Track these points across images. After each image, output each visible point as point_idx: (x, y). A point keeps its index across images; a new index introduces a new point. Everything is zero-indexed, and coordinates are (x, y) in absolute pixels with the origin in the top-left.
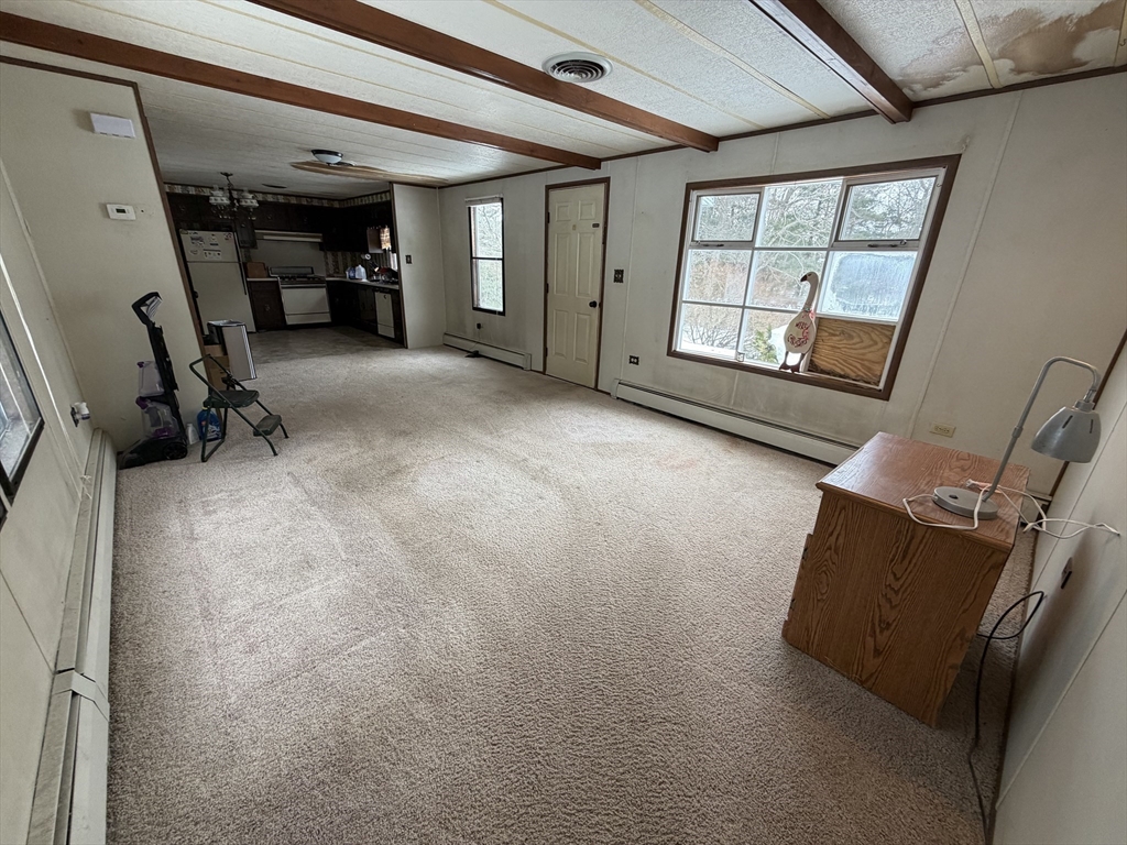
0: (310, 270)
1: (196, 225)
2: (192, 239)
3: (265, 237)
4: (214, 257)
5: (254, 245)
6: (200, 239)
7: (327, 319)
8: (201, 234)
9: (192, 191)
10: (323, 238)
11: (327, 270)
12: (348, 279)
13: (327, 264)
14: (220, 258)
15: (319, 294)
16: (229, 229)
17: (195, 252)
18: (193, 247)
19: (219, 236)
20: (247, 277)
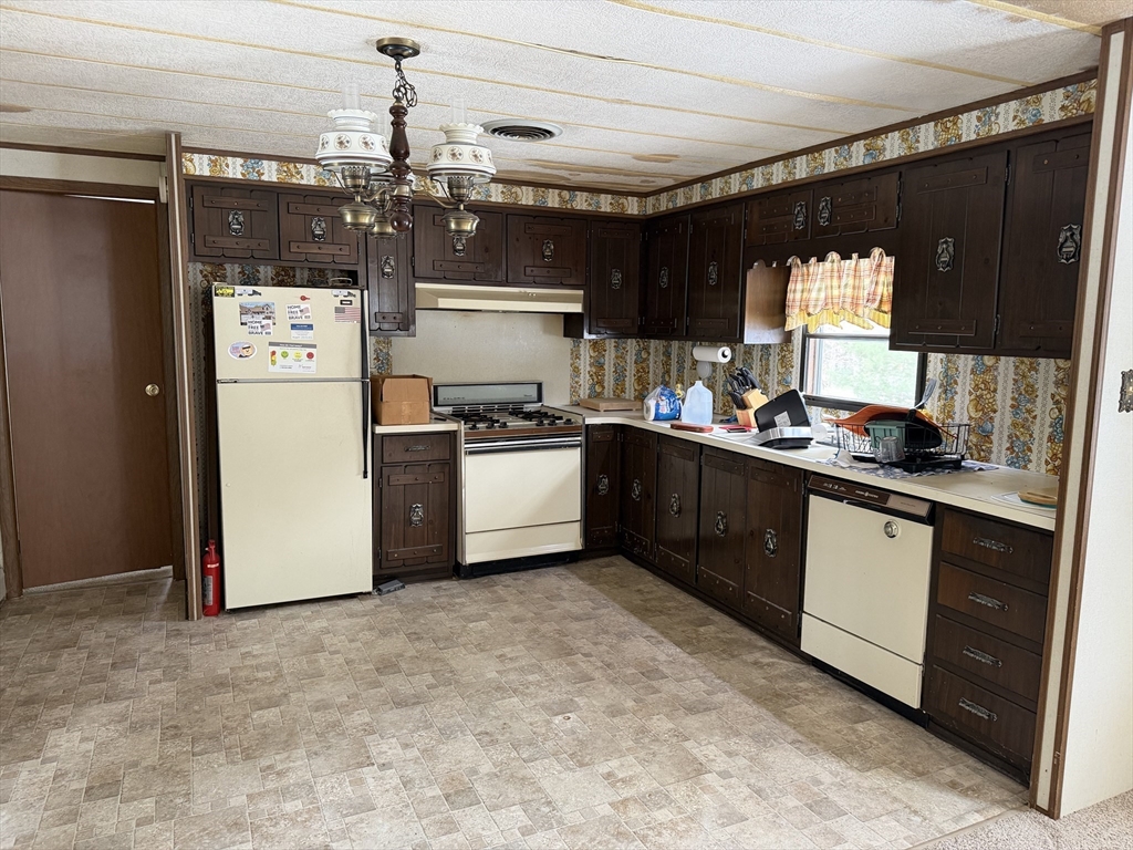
0: (532, 392)
1: (266, 271)
2: (244, 311)
3: (443, 303)
4: (294, 363)
5: (406, 323)
6: (265, 311)
7: (571, 540)
8: (270, 294)
9: (270, 173)
10: (587, 304)
11: (574, 390)
12: (650, 424)
13: (576, 371)
14: (312, 369)
15: (561, 468)
16: (350, 279)
17: (243, 352)
18: (242, 335)
19: (322, 301)
20: (376, 421)
